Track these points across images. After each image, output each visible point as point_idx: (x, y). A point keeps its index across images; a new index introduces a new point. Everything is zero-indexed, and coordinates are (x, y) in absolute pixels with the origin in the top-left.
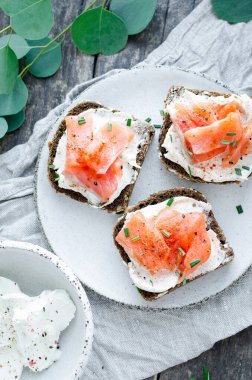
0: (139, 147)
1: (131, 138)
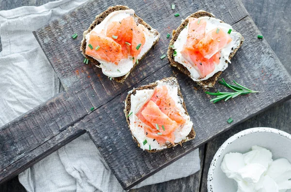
0: (232, 49)
1: (229, 42)
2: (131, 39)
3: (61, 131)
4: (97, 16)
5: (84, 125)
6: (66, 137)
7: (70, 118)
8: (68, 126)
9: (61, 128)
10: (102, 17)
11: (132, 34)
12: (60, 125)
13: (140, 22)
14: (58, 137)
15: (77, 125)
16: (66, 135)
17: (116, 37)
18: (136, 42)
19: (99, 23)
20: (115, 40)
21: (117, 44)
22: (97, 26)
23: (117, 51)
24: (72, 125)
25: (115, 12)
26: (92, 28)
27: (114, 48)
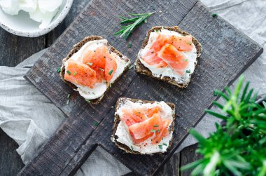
2: (104, 66)
3: (76, 152)
4: (75, 46)
5: (94, 140)
6: (82, 156)
7: (80, 138)
8: (81, 145)
9: (75, 149)
10: (79, 47)
11: (105, 61)
12: (73, 146)
13: (113, 50)
14: (76, 158)
15: (88, 142)
16: (82, 153)
17: (91, 64)
18: (108, 68)
19: (76, 51)
20: (90, 66)
21: (92, 71)
22: (75, 54)
23: (92, 76)
24: (84, 143)
25: (91, 42)
26: (70, 56)
27: (89, 73)
